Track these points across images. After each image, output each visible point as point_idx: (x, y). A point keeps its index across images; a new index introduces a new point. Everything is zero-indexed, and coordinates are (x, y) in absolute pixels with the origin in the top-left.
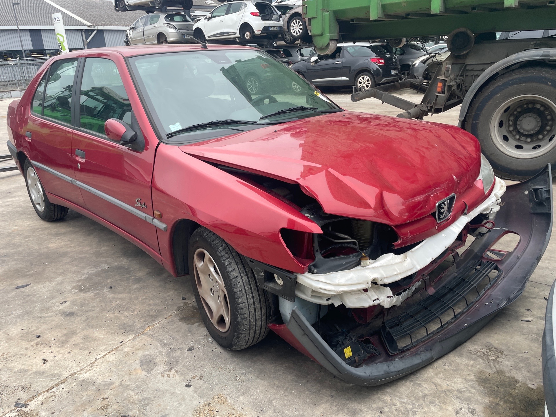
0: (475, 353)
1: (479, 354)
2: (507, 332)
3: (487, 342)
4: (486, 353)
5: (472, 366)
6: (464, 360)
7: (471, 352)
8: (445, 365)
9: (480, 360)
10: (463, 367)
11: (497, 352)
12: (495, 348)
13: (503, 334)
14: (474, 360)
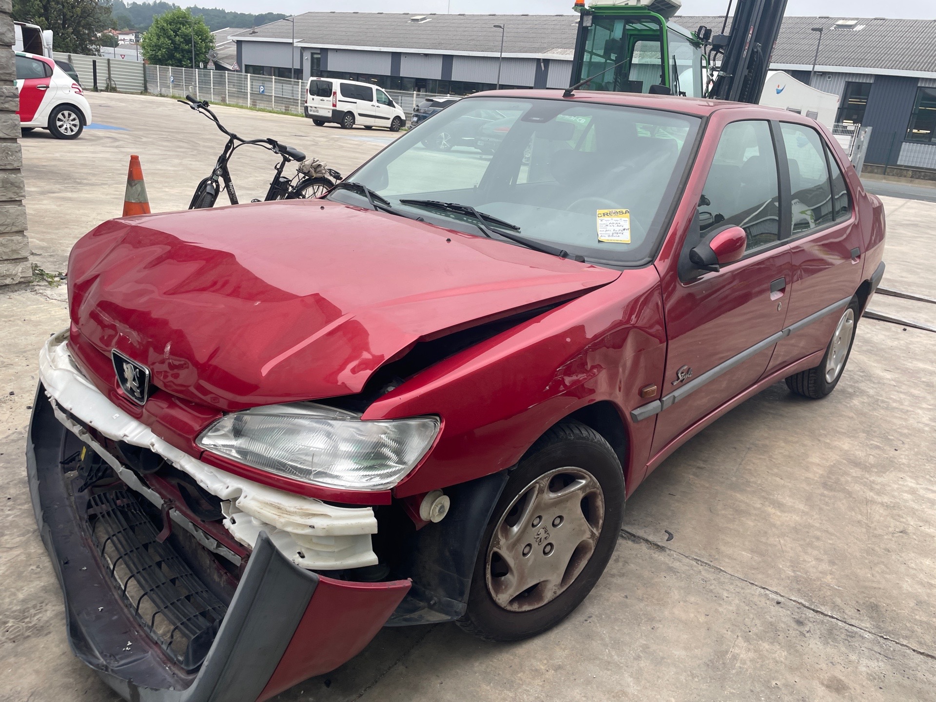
0: (38, 608)
1: (32, 611)
2: (55, 671)
3: (50, 633)
4: (26, 620)
5: (14, 594)
6: (32, 589)
7: (44, 604)
8: (38, 567)
9: (19, 608)
10: (20, 584)
11: (19, 635)
12: (28, 636)
13: (55, 664)
14: (24, 601)
